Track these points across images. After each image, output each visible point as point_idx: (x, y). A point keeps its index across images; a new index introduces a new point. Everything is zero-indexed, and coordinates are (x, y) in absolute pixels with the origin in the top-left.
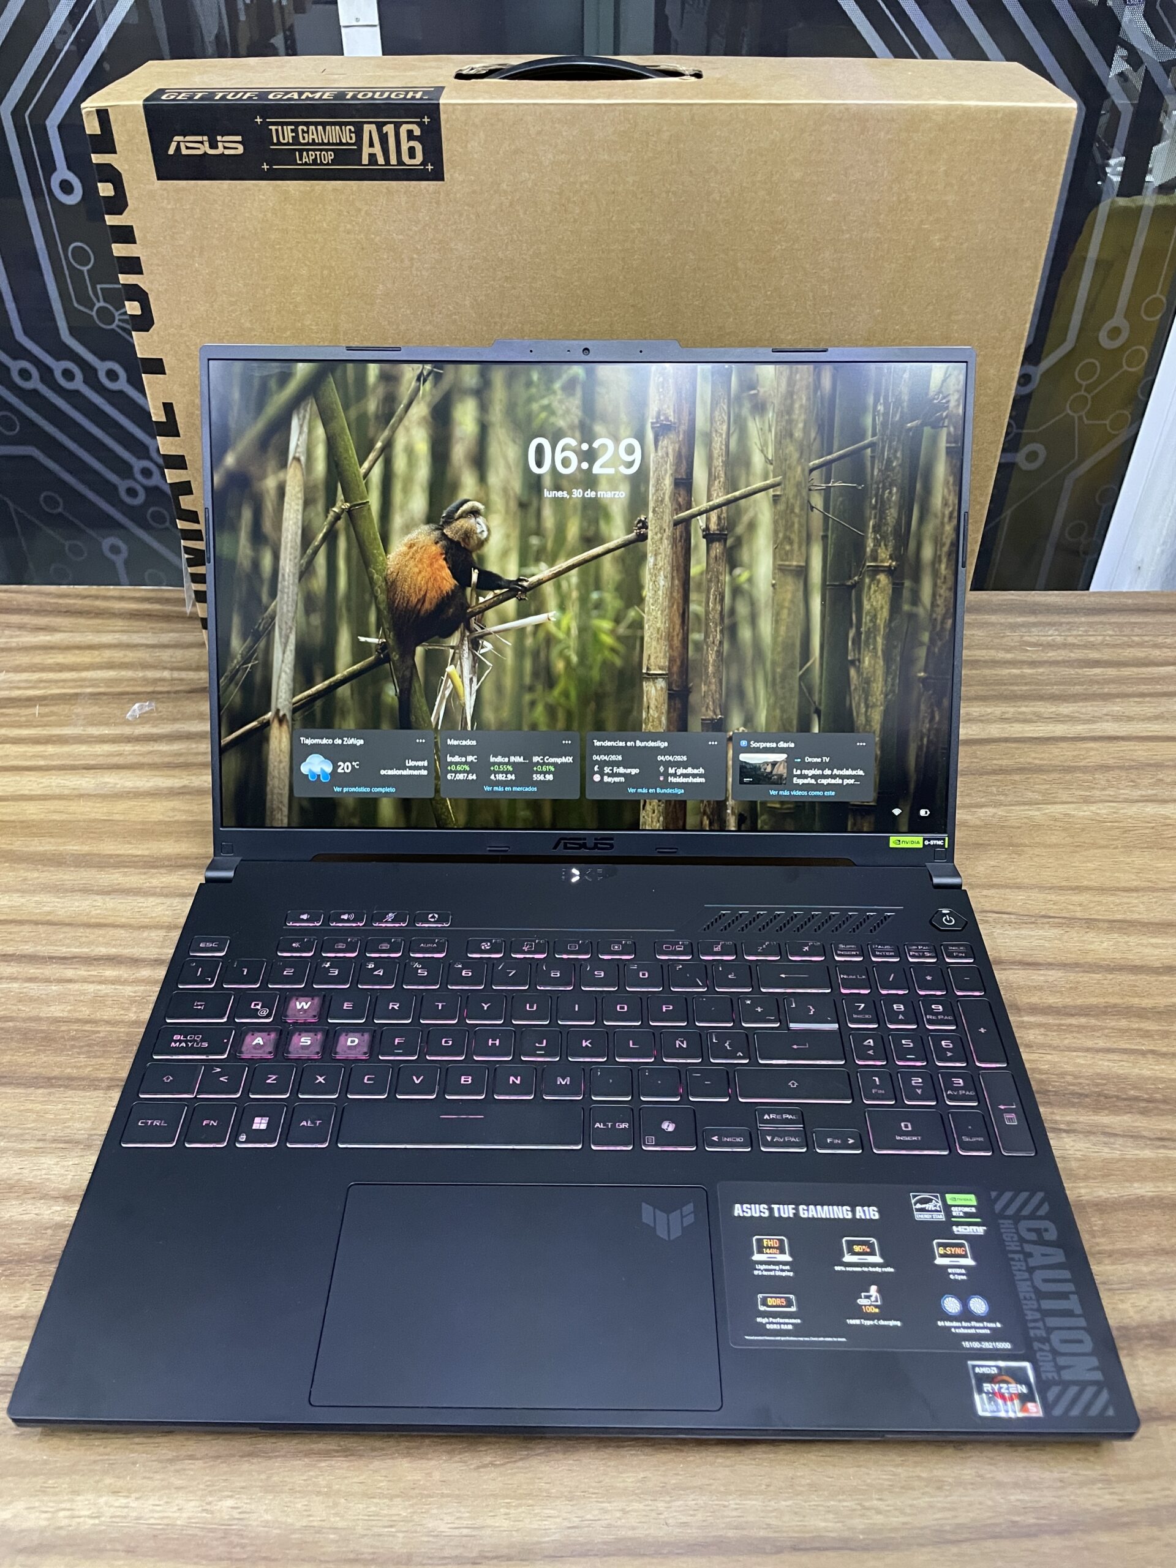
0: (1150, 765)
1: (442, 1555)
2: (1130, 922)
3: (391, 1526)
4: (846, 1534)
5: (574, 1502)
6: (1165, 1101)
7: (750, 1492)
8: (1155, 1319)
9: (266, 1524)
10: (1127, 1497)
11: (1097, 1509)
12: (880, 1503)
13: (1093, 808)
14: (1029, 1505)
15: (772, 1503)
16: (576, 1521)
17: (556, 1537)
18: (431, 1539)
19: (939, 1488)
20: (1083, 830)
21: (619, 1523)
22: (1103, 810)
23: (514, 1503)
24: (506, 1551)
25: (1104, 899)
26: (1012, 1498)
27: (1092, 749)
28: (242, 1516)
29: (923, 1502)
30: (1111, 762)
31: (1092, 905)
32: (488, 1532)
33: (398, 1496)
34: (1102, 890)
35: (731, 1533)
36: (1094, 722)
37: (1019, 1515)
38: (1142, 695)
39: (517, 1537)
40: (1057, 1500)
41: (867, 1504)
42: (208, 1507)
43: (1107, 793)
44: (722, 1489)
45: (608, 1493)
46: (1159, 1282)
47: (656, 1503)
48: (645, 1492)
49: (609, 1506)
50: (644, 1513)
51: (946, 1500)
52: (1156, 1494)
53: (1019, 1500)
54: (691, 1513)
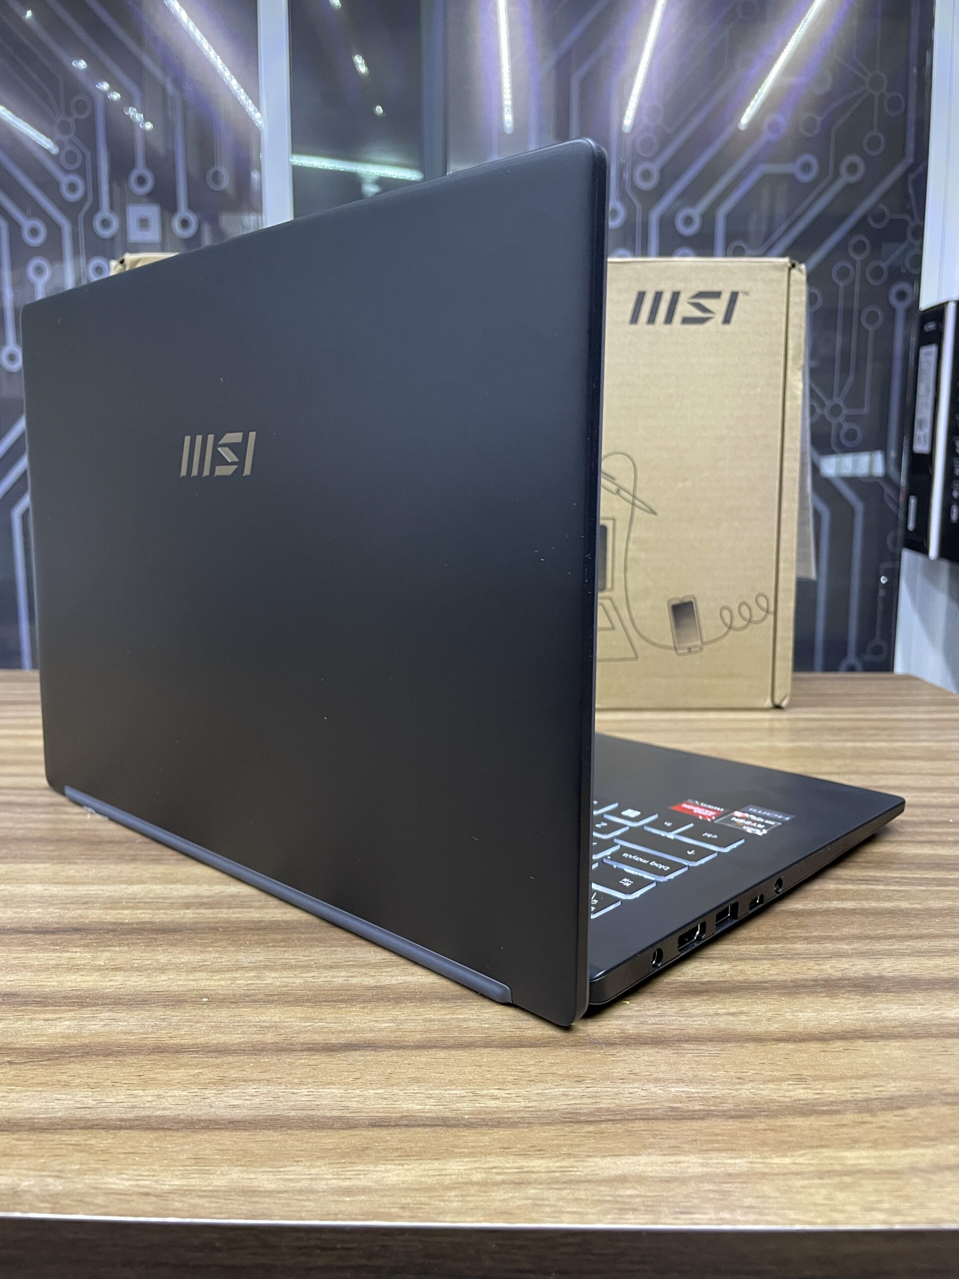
4: (448, 1114)
5: (97, 1090)
7: (333, 1084)
8: (860, 975)
10: (825, 1091)
11: (788, 1100)
12: (499, 1091)
14: (696, 1095)
15: (358, 1091)
16: (91, 1102)
17: (59, 1114)
19: (579, 1082)
21: (148, 1105)
23: (19, 1089)
26: (673, 1089)
29: (558, 1091)
35: (293, 1113)
37: (681, 1102)
40: (734, 1092)
41: (485, 1092)
44: (296, 1081)
45: (146, 1083)
46: (862, 954)
47: (204, 1091)
48: (195, 1083)
49: (141, 1093)
50: (186, 1098)
51: (586, 1090)
52: (865, 1089)
53: (683, 1092)
54: (247, 1098)
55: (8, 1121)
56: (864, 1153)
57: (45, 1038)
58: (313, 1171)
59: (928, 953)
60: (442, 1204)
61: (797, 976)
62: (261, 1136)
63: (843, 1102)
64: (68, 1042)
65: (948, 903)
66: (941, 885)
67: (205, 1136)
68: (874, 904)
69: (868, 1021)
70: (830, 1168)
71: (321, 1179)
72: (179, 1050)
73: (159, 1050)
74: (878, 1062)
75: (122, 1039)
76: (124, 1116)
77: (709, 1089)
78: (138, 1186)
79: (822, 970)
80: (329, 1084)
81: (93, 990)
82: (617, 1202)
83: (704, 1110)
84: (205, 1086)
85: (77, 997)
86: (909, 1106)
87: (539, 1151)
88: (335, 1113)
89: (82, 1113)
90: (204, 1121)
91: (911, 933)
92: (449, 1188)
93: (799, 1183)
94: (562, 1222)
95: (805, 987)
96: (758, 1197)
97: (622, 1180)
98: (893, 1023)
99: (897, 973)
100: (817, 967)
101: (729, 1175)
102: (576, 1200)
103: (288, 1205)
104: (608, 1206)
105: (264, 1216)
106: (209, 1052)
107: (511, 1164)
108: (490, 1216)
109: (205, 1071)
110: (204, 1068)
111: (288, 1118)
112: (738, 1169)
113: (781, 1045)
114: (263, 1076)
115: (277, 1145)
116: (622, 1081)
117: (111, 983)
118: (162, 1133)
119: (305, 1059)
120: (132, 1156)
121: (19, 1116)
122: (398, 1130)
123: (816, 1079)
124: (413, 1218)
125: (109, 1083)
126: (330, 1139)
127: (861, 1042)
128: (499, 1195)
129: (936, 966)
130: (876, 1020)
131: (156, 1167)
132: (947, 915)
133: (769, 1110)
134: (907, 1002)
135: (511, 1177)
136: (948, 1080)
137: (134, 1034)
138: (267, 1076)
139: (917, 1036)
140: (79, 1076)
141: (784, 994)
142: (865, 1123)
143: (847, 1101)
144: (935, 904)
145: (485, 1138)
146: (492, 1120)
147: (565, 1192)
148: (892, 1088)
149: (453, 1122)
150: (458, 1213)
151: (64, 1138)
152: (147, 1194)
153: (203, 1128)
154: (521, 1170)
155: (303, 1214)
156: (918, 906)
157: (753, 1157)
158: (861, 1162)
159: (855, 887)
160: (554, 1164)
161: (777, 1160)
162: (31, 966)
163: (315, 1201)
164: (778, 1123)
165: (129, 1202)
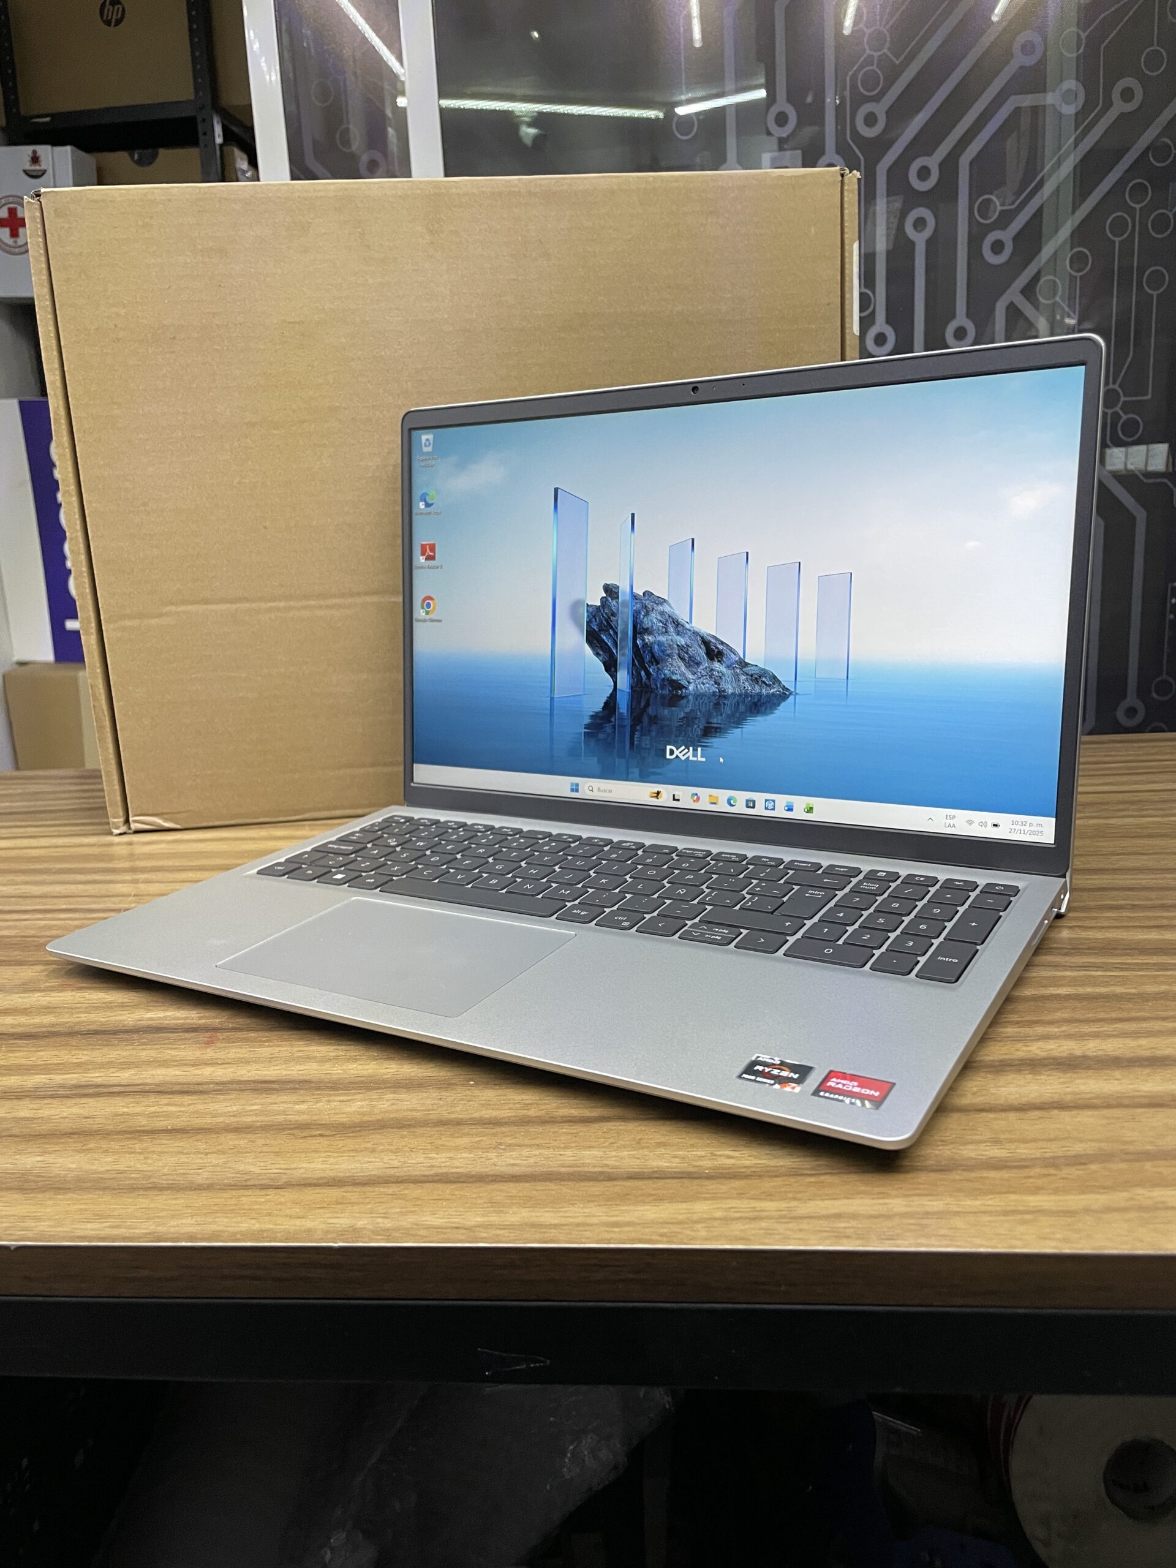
1: (246, 1184)
3: (199, 1169)
5: (399, 1154)
6: (1089, 949)
7: (593, 1147)
8: (1065, 1054)
9: (70, 1170)
15: (614, 1153)
16: (396, 1163)
17: (373, 1173)
18: (238, 1175)
21: (443, 1165)
23: (336, 1155)
24: (316, 1181)
28: (44, 1165)
33: (214, 1153)
35: (563, 1170)
39: (329, 1174)
42: (14, 1161)
44: (562, 1145)
45: (437, 1149)
46: (1069, 1036)
47: (487, 1154)
48: (478, 1148)
49: (436, 1156)
50: (472, 1159)
52: (1054, 1149)
55: (334, 1179)
56: (1046, 1198)
57: (344, 1116)
58: (587, 1210)
59: (1136, 1035)
60: (692, 1233)
61: (1005, 1057)
62: (540, 1186)
63: (1032, 1159)
64: (366, 1118)
65: (1164, 988)
66: (1160, 970)
67: (496, 1186)
68: (1089, 990)
69: (1066, 1094)
70: (1014, 1208)
71: (593, 1216)
72: (459, 1123)
73: (442, 1123)
74: (1068, 1128)
75: (410, 1115)
76: (426, 1173)
78: (450, 1222)
79: (1029, 1051)
80: (590, 1147)
81: (372, 1076)
82: (834, 1232)
84: (487, 1149)
85: (362, 1082)
86: (1091, 1162)
87: (769, 1196)
88: (596, 1169)
89: (392, 1172)
90: (492, 1175)
91: (1121, 1016)
92: (696, 1222)
93: (986, 1218)
94: (789, 1245)
95: (1011, 1065)
96: (951, 1229)
97: (838, 1216)
98: (1089, 1096)
99: (1100, 1053)
100: (1025, 1048)
101: (928, 1213)
102: (801, 1230)
103: (570, 1234)
104: (826, 1234)
105: (552, 1242)
106: (486, 1124)
107: (744, 1205)
108: (730, 1241)
109: (485, 1138)
110: (483, 1136)
111: (560, 1173)
112: (935, 1209)
113: (984, 1114)
114: (533, 1142)
115: (554, 1192)
117: (388, 1070)
118: (459, 1185)
119: (566, 1129)
120: (440, 1202)
121: (341, 1175)
122: (650, 1182)
123: (1011, 1141)
124: (668, 1242)
125: (407, 1149)
126: (596, 1188)
127: (1056, 1112)
128: (737, 1228)
129: (1140, 1046)
130: (1074, 1093)
131: (461, 1209)
132: (1161, 998)
133: (967, 1166)
134: (1105, 1077)
135: (747, 1215)
136: (1131, 1142)
137: (418, 1111)
138: (537, 1142)
139: (1109, 1106)
140: (382, 1144)
141: (990, 1072)
142: (1049, 1175)
143: (1036, 1159)
144: (1151, 989)
145: (724, 1187)
146: (728, 1173)
147: (791, 1226)
148: (1078, 1148)
149: (696, 1175)
150: (706, 1239)
151: (382, 1190)
152: (457, 1228)
153: (492, 1181)
154: (754, 1209)
155: (583, 1240)
156: (1133, 991)
157: (949, 1200)
158: (1042, 1204)
159: (1074, 974)
160: (783, 1205)
161: (969, 1203)
162: (315, 1058)
163: (591, 1231)
164: (973, 1175)
165: (445, 1233)
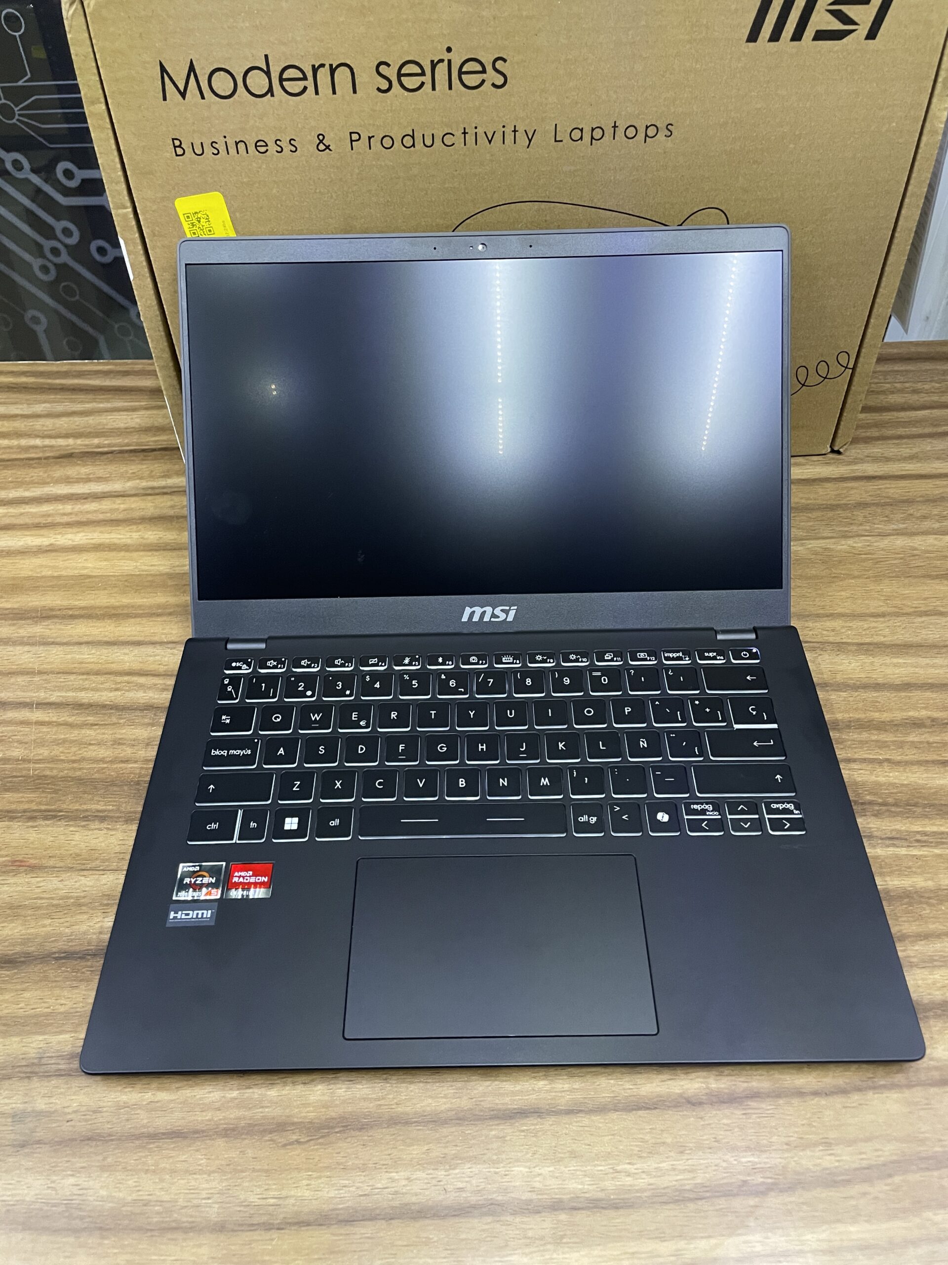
0: (903, 501)
1: (251, 1222)
2: (876, 644)
3: (209, 1198)
4: (601, 1195)
5: (367, 1173)
7: (520, 1160)
9: (102, 1198)
10: (844, 1158)
11: (818, 1169)
12: (631, 1166)
13: (850, 542)
14: (758, 1166)
15: (537, 1169)
16: (368, 1190)
18: (242, 1209)
19: (682, 1152)
20: (840, 562)
22: (858, 544)
23: (315, 1174)
24: (307, 1218)
25: (855, 624)
26: (744, 1160)
27: (852, 488)
28: (81, 1192)
29: (667, 1165)
30: (869, 500)
31: (844, 630)
32: (292, 1201)
33: (214, 1172)
34: (854, 616)
35: (500, 1197)
36: (856, 463)
37: (749, 1175)
38: (900, 437)
39: (316, 1205)
40: (782, 1161)
41: (619, 1168)
42: (53, 1185)
43: (864, 527)
44: (495, 1157)
45: (396, 1164)
47: (436, 1172)
48: (428, 1163)
49: (396, 1176)
50: (426, 1181)
51: (687, 1163)
52: (869, 1154)
53: (749, 1162)
54: (467, 1179)
55: (321, 1214)
56: (863, 1227)
59: (932, 963)
62: (485, 1223)
63: (853, 1170)
64: (328, 1113)
70: (841, 1244)
72: (407, 1121)
73: (393, 1121)
74: (880, 1120)
75: (365, 1107)
76: (393, 1204)
77: (767, 1158)
83: (763, 1183)
84: (436, 1165)
86: (896, 1172)
87: (661, 1234)
88: (526, 1196)
89: (365, 1201)
90: (446, 1207)
91: (921, 929)
106: (428, 1122)
107: (645, 1248)
109: (431, 1146)
110: (430, 1143)
111: (498, 1203)
113: (817, 1100)
114: (471, 1152)
116: (710, 1151)
118: (422, 1222)
119: (495, 1130)
120: (411, 1248)
122: (571, 1215)
123: (838, 1142)
125: (372, 1164)
126: (530, 1225)
129: (934, 983)
133: (805, 1181)
136: (925, 1141)
138: (474, 1152)
140: (349, 1156)
143: (855, 1169)
145: (627, 1221)
146: (628, 1200)
149: (604, 1203)
151: (362, 1231)
153: (446, 1215)
160: (673, 1247)
161: (808, 1236)
164: (811, 1195)
